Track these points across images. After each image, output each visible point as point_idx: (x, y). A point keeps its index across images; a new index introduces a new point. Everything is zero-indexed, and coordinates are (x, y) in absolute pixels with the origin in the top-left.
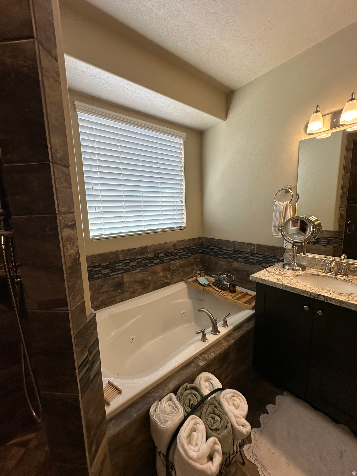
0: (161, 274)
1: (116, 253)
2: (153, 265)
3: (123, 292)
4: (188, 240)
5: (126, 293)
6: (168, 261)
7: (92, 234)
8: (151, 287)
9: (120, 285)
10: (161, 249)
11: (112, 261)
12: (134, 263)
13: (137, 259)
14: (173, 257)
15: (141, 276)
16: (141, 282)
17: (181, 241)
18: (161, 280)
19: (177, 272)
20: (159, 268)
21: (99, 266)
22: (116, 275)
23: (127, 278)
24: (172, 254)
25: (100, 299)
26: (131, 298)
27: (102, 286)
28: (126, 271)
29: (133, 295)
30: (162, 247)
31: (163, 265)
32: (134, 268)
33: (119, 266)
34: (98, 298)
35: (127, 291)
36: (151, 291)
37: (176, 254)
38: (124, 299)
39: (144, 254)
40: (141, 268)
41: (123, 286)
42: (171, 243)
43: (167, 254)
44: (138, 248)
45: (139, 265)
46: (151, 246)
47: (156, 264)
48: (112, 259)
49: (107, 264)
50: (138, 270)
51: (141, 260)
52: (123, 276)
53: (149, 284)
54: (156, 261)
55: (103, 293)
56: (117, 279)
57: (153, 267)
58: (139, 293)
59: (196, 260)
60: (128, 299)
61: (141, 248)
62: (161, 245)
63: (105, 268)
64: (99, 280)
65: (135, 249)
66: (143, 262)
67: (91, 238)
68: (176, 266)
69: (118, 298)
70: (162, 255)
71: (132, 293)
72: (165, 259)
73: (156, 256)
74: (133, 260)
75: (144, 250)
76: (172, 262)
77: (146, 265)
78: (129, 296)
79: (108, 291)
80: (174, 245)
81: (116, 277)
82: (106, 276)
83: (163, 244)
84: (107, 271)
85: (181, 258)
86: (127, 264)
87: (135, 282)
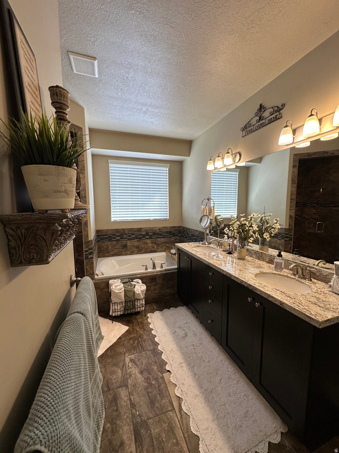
0: (150, 245)
1: (124, 230)
2: (145, 239)
3: (127, 250)
4: (170, 227)
5: (128, 251)
6: (155, 238)
7: (113, 219)
8: (143, 251)
9: (125, 246)
10: (150, 230)
11: (121, 233)
12: (134, 236)
13: (135, 234)
14: (159, 236)
15: (137, 244)
16: (137, 247)
17: (164, 227)
18: (150, 248)
19: (161, 245)
20: (148, 241)
21: (115, 235)
22: (123, 240)
23: (129, 243)
24: (158, 234)
25: (115, 251)
26: (131, 254)
27: (116, 245)
28: (129, 239)
29: (132, 253)
30: (151, 229)
31: (152, 240)
32: (133, 239)
33: (125, 236)
34: (113, 250)
35: (129, 251)
36: (143, 253)
37: (161, 235)
38: (127, 254)
39: (140, 232)
40: (138, 240)
41: (127, 247)
42: (157, 227)
43: (154, 234)
44: (136, 228)
45: (136, 238)
46: (144, 228)
47: (147, 238)
48: (122, 232)
49: (119, 234)
50: (136, 240)
51: (138, 235)
52: (127, 242)
53: (142, 249)
54: (147, 237)
55: (116, 248)
56: (124, 243)
57: (145, 240)
58: (136, 253)
59: (176, 240)
60: (129, 255)
61: (138, 228)
62: (150, 228)
63: (118, 236)
64: (114, 242)
65: (134, 228)
66: (139, 236)
67: (112, 221)
68: (161, 242)
69: (124, 253)
70: (152, 234)
71: (132, 252)
72: (153, 236)
73: (147, 234)
74: (134, 234)
75: (140, 230)
76: (158, 239)
77: (140, 238)
78: (130, 253)
79: (119, 248)
80: (159, 229)
81: (123, 242)
82: (118, 240)
83: (152, 228)
84: (119, 238)
85: (164, 237)
86: (129, 236)
87: (134, 246)
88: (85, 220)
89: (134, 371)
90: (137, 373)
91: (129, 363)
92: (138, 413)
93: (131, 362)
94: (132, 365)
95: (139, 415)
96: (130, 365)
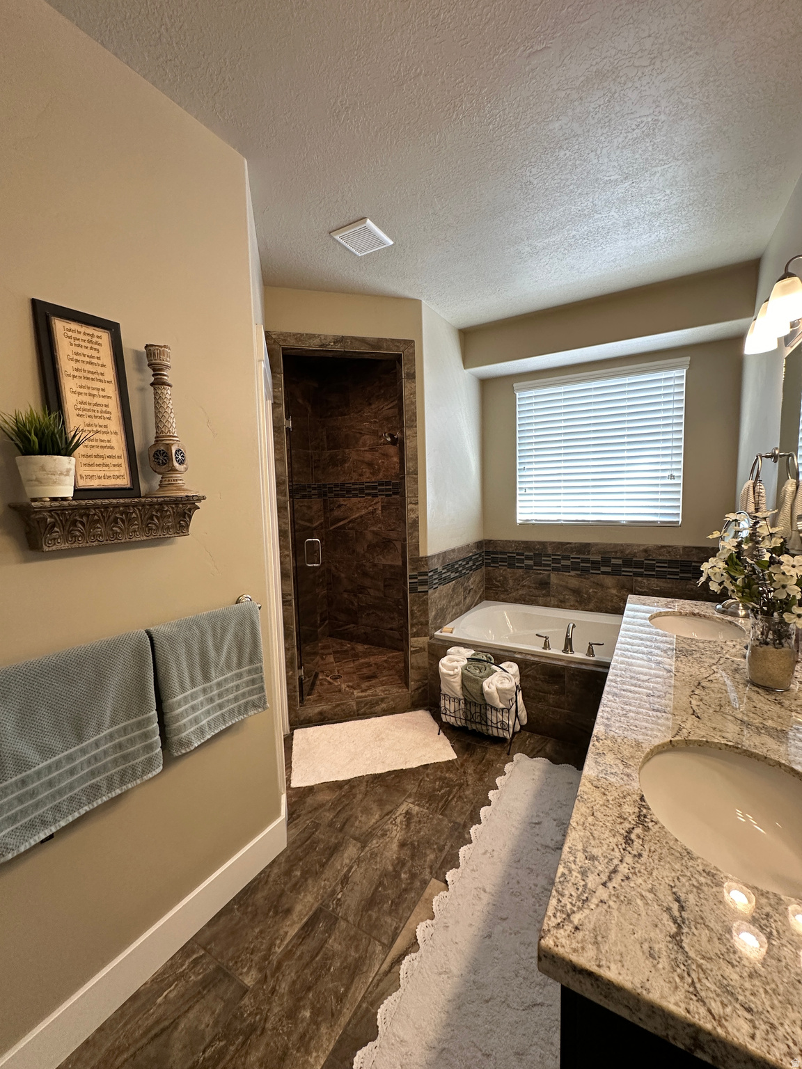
0: (614, 591)
1: (543, 544)
2: (599, 574)
3: (548, 595)
4: (685, 548)
5: (552, 598)
6: (631, 574)
7: (520, 518)
8: (591, 606)
9: (544, 584)
10: (616, 552)
11: (537, 552)
12: (567, 563)
13: (572, 558)
14: (642, 570)
15: (577, 583)
16: (576, 592)
17: (664, 547)
18: (612, 601)
20: (609, 581)
21: (522, 554)
22: (541, 570)
23: (554, 579)
24: (639, 565)
25: (520, 592)
26: (558, 607)
27: (523, 579)
28: (555, 569)
29: (561, 604)
30: (619, 550)
31: (618, 580)
32: (566, 569)
33: (545, 560)
34: (518, 590)
35: (553, 596)
36: (591, 611)
37: (652, 568)
38: (548, 605)
39: (584, 554)
40: (579, 572)
41: (549, 588)
42: (639, 545)
43: (628, 562)
44: (576, 543)
45: (575, 567)
46: (596, 544)
47: (604, 573)
48: (538, 549)
49: (532, 554)
50: (573, 573)
51: (579, 560)
52: (550, 574)
53: (589, 599)
54: (603, 569)
55: (524, 586)
56: (542, 576)
57: (598, 577)
58: (571, 606)
60: (553, 606)
61: (581, 544)
62: (616, 545)
63: (528, 558)
64: (520, 570)
65: (570, 543)
66: (581, 565)
67: (518, 522)
69: (541, 600)
70: (620, 562)
71: (561, 601)
72: (623, 569)
73: (606, 561)
74: (567, 558)
75: (585, 548)
76: (640, 579)
77: (585, 570)
78: (556, 603)
79: (529, 587)
80: (646, 551)
81: (540, 574)
82: (528, 568)
83: (622, 545)
84: (531, 562)
85: (661, 576)
86: (557, 561)
87: (567, 588)
88: (413, 516)
89: (394, 833)
90: (396, 840)
91: (401, 814)
92: (339, 896)
93: (405, 817)
94: (401, 823)
95: (339, 900)
96: (398, 820)
